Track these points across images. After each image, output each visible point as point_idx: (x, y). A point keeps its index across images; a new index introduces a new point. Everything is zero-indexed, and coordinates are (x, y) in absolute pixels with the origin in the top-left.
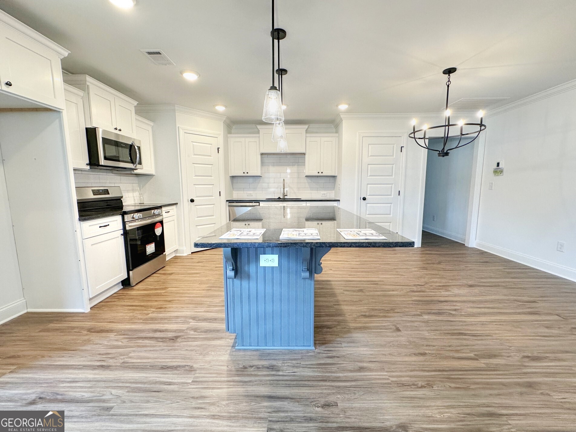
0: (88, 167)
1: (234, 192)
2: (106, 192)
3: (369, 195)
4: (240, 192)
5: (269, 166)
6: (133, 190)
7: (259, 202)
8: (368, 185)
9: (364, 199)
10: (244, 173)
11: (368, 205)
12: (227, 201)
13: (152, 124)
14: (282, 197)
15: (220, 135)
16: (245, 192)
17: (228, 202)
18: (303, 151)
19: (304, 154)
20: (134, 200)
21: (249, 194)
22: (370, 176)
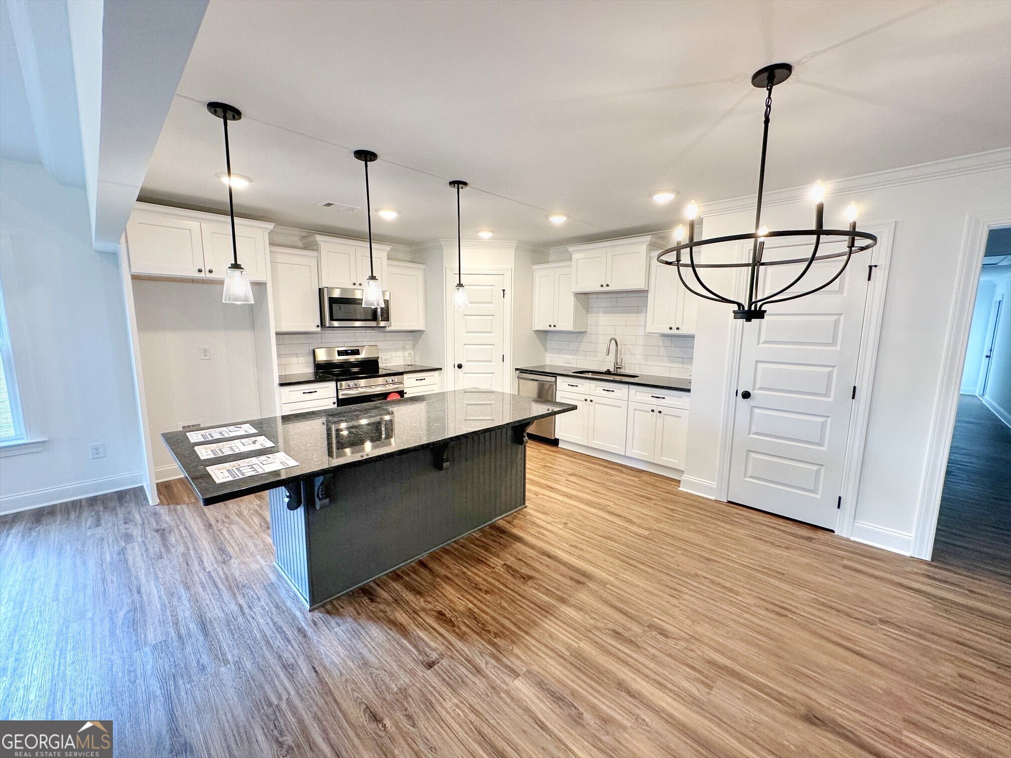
0: (319, 329)
1: (547, 355)
2: (357, 352)
3: (761, 389)
4: (555, 355)
5: (598, 313)
6: (404, 349)
7: (556, 377)
8: (759, 364)
9: (746, 395)
10: (550, 326)
11: (757, 411)
12: (517, 369)
13: (423, 266)
14: (612, 370)
15: (507, 270)
16: (561, 356)
17: (518, 372)
18: (641, 286)
19: (644, 292)
20: (405, 360)
21: (566, 360)
22: (766, 342)
